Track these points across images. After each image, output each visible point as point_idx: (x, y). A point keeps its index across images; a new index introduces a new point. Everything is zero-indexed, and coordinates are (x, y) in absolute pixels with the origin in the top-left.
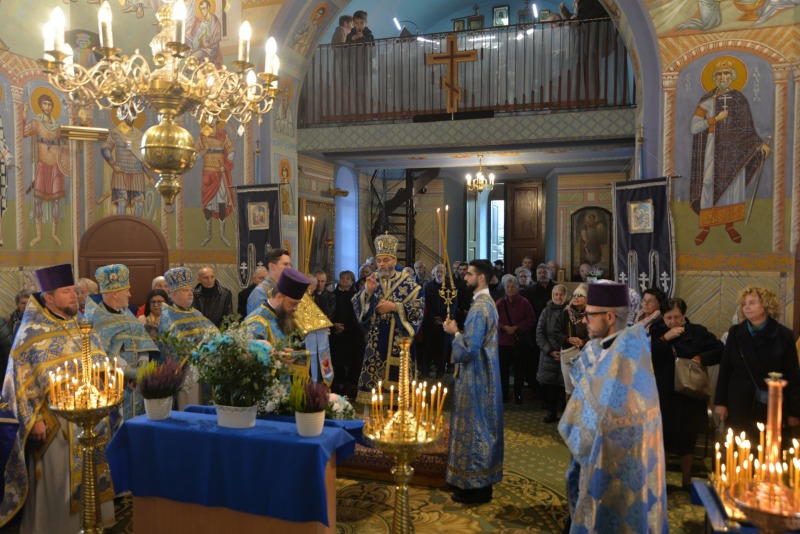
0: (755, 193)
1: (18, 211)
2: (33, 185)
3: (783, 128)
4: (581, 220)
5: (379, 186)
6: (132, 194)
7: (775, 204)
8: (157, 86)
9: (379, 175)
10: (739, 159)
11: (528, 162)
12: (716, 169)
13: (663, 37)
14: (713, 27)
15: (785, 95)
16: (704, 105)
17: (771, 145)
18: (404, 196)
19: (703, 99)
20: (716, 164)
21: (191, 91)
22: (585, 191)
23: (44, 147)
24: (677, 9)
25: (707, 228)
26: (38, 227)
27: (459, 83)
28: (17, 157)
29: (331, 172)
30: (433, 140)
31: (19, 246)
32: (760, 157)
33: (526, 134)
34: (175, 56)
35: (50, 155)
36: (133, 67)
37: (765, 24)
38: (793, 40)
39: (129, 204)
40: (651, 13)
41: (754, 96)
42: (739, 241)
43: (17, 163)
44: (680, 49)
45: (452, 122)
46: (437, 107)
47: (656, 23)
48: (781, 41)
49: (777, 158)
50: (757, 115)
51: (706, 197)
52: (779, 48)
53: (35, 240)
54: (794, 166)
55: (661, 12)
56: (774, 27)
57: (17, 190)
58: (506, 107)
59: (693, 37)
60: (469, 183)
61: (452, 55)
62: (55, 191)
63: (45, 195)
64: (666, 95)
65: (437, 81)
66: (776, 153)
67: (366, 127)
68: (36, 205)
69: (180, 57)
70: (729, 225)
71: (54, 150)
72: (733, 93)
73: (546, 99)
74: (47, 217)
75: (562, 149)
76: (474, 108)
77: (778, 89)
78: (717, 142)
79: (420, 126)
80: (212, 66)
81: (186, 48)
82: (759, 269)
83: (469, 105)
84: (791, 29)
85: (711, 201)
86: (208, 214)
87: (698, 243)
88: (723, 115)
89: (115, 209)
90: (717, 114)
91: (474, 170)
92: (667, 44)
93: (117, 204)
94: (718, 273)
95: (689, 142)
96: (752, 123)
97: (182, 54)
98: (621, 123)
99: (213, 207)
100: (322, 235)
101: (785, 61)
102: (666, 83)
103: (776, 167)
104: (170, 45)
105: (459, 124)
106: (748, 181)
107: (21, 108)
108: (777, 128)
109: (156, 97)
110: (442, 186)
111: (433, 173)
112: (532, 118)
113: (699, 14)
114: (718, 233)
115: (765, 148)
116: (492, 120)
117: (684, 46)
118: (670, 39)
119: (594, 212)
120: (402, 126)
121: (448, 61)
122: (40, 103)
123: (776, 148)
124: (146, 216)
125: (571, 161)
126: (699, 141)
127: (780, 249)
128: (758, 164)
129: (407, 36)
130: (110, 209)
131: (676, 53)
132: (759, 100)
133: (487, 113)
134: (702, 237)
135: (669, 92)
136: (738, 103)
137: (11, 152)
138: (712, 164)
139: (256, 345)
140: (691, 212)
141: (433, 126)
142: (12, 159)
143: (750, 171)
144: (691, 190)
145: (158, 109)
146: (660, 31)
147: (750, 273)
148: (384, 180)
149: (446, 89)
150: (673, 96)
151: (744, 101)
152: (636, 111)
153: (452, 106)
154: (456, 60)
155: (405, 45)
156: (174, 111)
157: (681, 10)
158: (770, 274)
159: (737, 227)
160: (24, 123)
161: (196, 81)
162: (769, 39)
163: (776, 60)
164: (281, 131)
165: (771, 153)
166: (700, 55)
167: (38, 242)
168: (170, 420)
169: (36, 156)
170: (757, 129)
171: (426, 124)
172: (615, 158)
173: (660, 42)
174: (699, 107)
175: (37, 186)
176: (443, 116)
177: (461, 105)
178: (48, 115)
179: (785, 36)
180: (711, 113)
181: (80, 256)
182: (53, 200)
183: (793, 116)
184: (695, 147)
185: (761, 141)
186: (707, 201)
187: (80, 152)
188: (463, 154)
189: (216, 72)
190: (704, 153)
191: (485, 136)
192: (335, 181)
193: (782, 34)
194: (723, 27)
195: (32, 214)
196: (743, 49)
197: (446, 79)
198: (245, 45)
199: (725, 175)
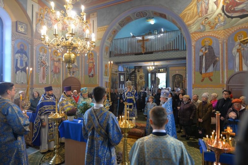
0: (216, 69)
1: (49, 76)
2: (53, 70)
3: (222, 54)
4: (175, 77)
5: (128, 70)
6: (73, 72)
7: (221, 72)
8: (67, 44)
9: (128, 68)
10: (211, 61)
11: (162, 64)
12: (206, 64)
13: (192, 34)
14: (204, 31)
15: (222, 46)
16: (202, 49)
17: (219, 58)
18: (134, 72)
19: (202, 48)
20: (206, 63)
21: (75, 45)
22: (176, 71)
23: (55, 62)
24: (195, 27)
25: (204, 78)
26: (54, 79)
27: (145, 46)
28: (49, 64)
29: (117, 67)
30: (139, 59)
31: (49, 83)
32: (216, 61)
33: (160, 57)
34: (71, 36)
35: (57, 64)
36: (62, 39)
37: (216, 30)
38: (223, 33)
39: (73, 74)
40: (189, 28)
41: (214, 47)
42: (212, 81)
43: (49, 66)
44: (196, 36)
45: (143, 55)
46: (140, 52)
47: (190, 31)
48: (220, 34)
49: (221, 61)
50: (215, 51)
51: (203, 71)
52: (220, 35)
53: (53, 82)
54: (225, 63)
55: (191, 28)
56: (219, 31)
57: (49, 71)
58: (156, 51)
59: (199, 34)
60: (148, 69)
61: (143, 40)
62: (57, 72)
63: (55, 73)
64: (193, 47)
65: (140, 46)
66: (220, 60)
67: (124, 57)
68: (53, 74)
69: (73, 37)
70: (209, 77)
71: (57, 63)
72: (209, 46)
73: (165, 49)
74: (55, 77)
75: (169, 61)
76: (148, 51)
77: (220, 45)
78: (205, 58)
79: (136, 56)
80: (80, 39)
81: (74, 34)
82: (217, 88)
83: (147, 51)
84: (223, 31)
85: (205, 72)
86: (90, 76)
87: (202, 82)
88: (207, 51)
89: (70, 75)
90: (205, 51)
91: (149, 66)
92: (193, 35)
93: (70, 74)
94: (207, 89)
95: (199, 58)
96: (214, 53)
97: (73, 36)
98: (183, 54)
99: (91, 75)
100: (115, 81)
101: (222, 38)
102: (193, 44)
103: (220, 63)
104: (70, 34)
105: (145, 55)
106: (213, 67)
107: (51, 54)
108: (220, 54)
109: (67, 46)
110: (143, 70)
111: (140, 67)
112: (162, 54)
113: (200, 28)
114: (207, 79)
115: (217, 59)
116: (153, 54)
117: (197, 36)
118: (193, 34)
119: (178, 75)
120: (132, 56)
121: (142, 41)
122: (55, 53)
123: (220, 59)
124: (76, 77)
125: (172, 64)
126: (201, 58)
127: (222, 83)
128: (216, 63)
129: (133, 37)
130: (69, 75)
131: (195, 37)
132: (216, 47)
133: (151, 53)
134: (203, 80)
135: (194, 46)
136: (210, 48)
137: (48, 63)
138: (205, 63)
139: (92, 104)
140: (200, 74)
141: (139, 56)
142: (49, 65)
143: (214, 64)
144: (200, 69)
145: (67, 49)
146: (191, 32)
147: (215, 89)
148: (129, 69)
149: (142, 48)
150: (194, 47)
151: (212, 48)
152: (186, 51)
153: (143, 51)
154: (144, 41)
155: (133, 38)
156: (71, 50)
157: (196, 28)
158: (220, 89)
159: (211, 78)
160: (51, 57)
161: (76, 43)
162: (218, 33)
163: (219, 38)
164: (106, 58)
165: (219, 60)
166: (201, 38)
167: (54, 82)
168: (73, 121)
169: (54, 64)
170: (215, 54)
171: (138, 56)
172: (182, 63)
173: (191, 35)
174: (201, 50)
175: (54, 70)
176: (141, 54)
177: (145, 51)
178: (56, 56)
179: (221, 32)
180: (204, 51)
181: (62, 86)
182: (57, 74)
183: (224, 51)
184: (200, 59)
185: (216, 57)
186: (204, 72)
187: (63, 63)
188: (147, 62)
189: (81, 41)
190: (202, 60)
191: (151, 58)
192: (118, 69)
193: (220, 32)
194: (206, 31)
195: (52, 77)
196: (211, 36)
197: (142, 46)
198: (87, 34)
199: (208, 65)
